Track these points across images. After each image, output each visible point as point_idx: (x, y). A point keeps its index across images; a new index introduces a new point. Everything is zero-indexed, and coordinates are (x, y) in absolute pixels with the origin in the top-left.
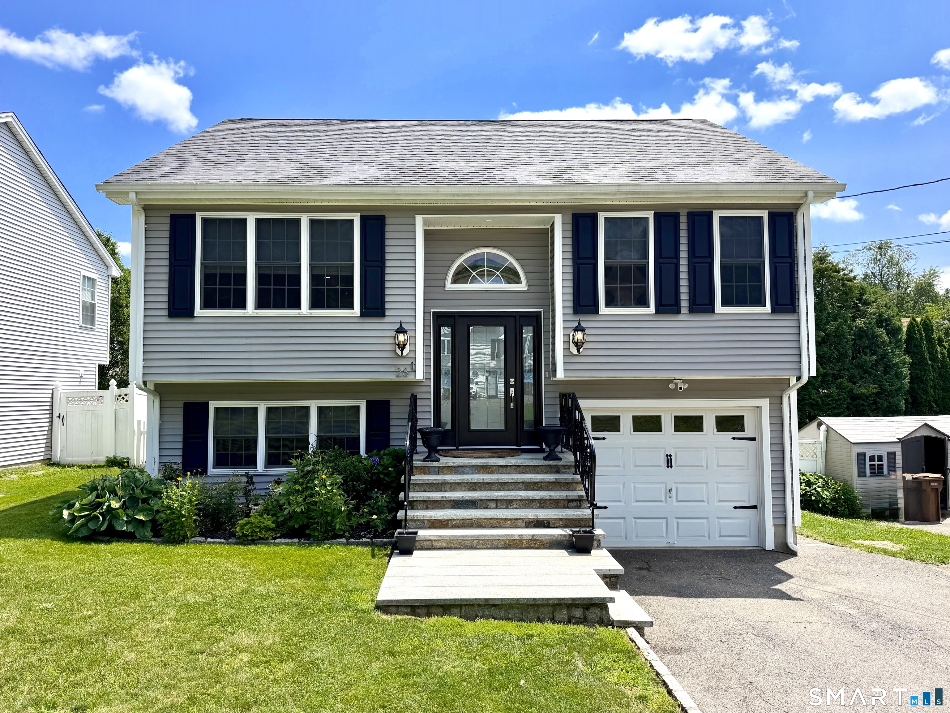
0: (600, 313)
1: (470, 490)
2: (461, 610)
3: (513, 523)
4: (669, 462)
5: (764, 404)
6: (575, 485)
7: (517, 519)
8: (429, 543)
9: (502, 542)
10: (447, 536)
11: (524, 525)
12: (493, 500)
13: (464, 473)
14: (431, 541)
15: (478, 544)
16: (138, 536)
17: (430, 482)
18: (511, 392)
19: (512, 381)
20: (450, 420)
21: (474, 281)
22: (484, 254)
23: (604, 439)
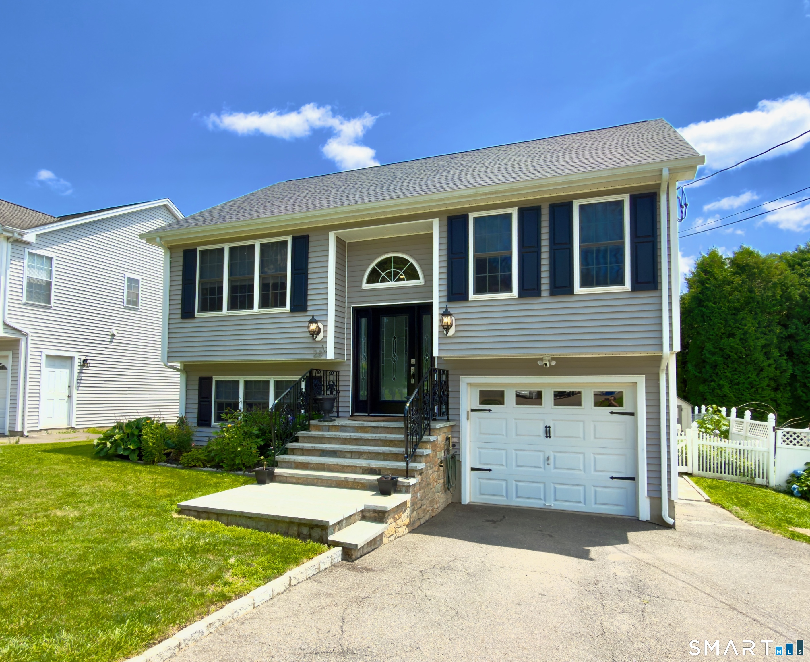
0: (469, 300)
1: (342, 444)
2: (228, 518)
3: (353, 469)
4: (548, 433)
5: (641, 380)
7: (357, 467)
8: (284, 478)
9: (335, 482)
10: (295, 474)
11: (361, 471)
12: (349, 452)
13: (346, 431)
14: (286, 477)
15: (317, 482)
16: (131, 459)
17: (313, 436)
18: (412, 370)
19: (413, 361)
20: (366, 393)
21: (384, 280)
22: (391, 257)
23: (490, 410)
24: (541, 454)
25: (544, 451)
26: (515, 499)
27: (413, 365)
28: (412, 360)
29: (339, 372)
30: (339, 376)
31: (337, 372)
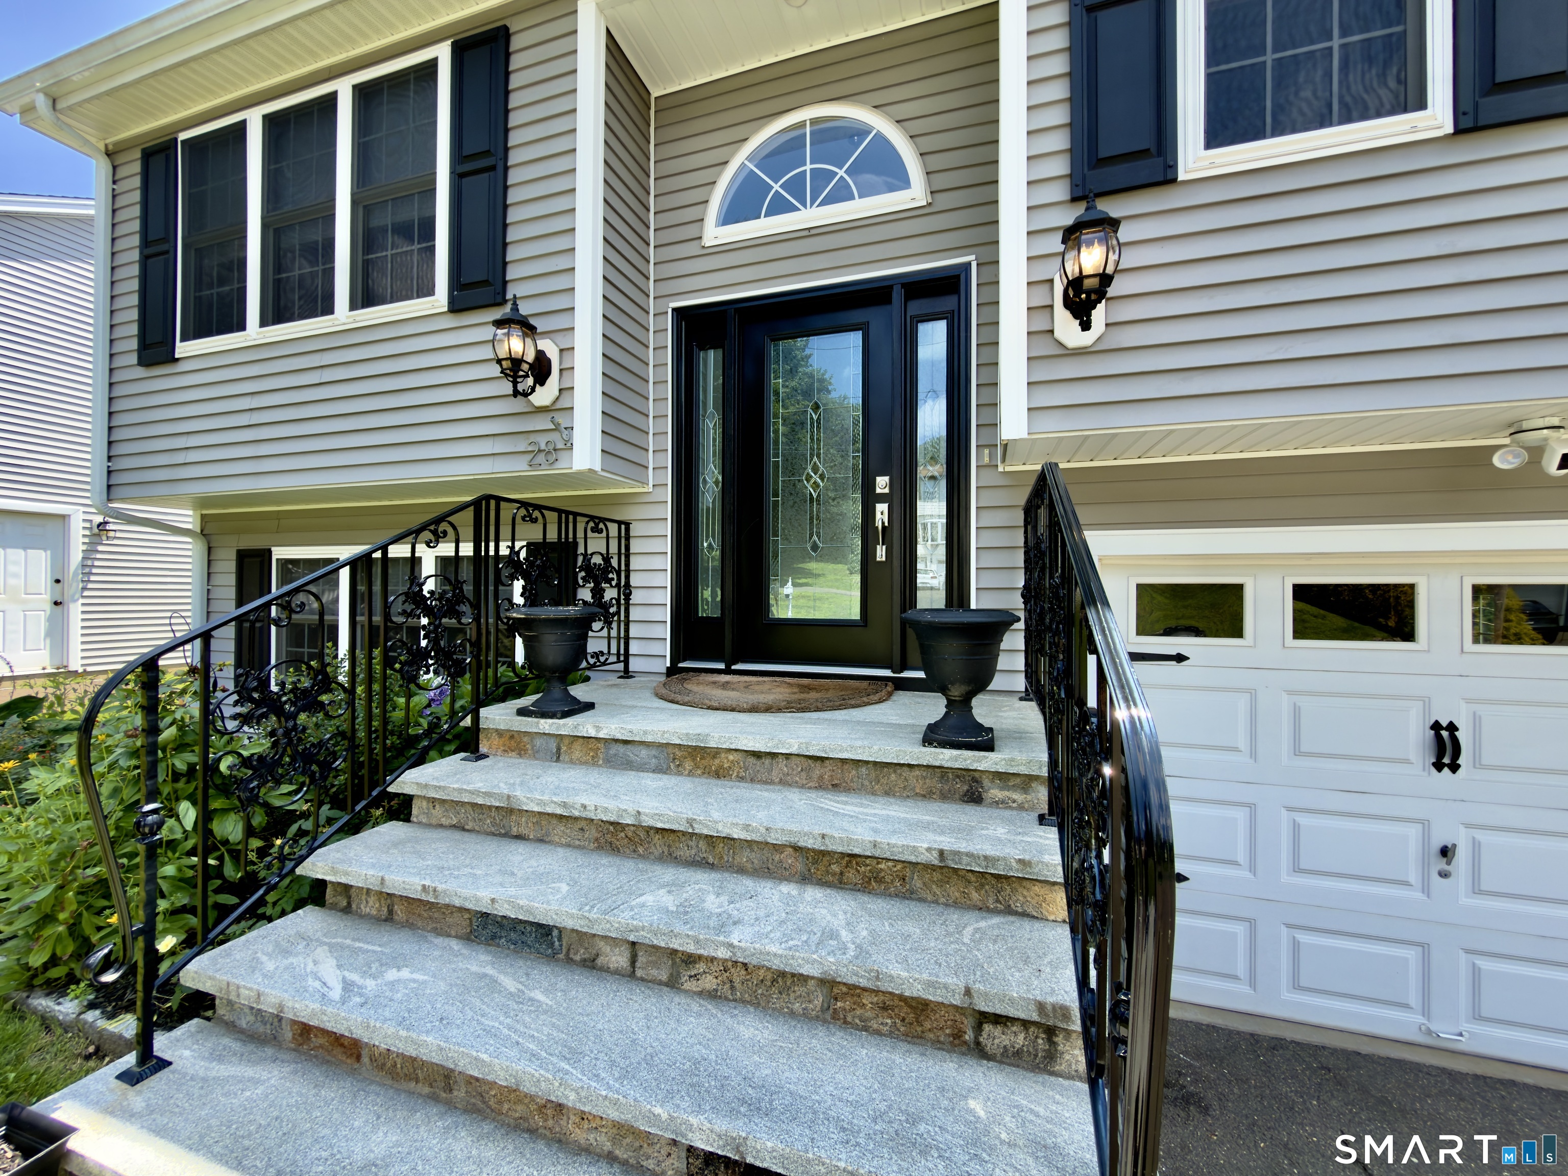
0: (1181, 177)
4: (1446, 752)
6: (1037, 888)
13: (630, 766)
18: (878, 516)
19: (882, 483)
20: (719, 593)
21: (780, 207)
22: (802, 124)
23: (1180, 658)
24: (1413, 832)
25: (1425, 824)
26: (1288, 995)
27: (882, 498)
28: (879, 479)
29: (628, 525)
30: (628, 538)
31: (620, 523)
